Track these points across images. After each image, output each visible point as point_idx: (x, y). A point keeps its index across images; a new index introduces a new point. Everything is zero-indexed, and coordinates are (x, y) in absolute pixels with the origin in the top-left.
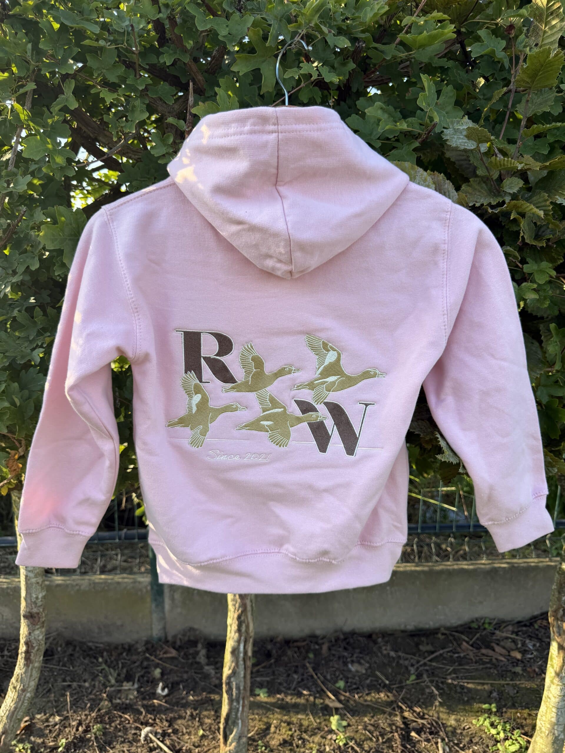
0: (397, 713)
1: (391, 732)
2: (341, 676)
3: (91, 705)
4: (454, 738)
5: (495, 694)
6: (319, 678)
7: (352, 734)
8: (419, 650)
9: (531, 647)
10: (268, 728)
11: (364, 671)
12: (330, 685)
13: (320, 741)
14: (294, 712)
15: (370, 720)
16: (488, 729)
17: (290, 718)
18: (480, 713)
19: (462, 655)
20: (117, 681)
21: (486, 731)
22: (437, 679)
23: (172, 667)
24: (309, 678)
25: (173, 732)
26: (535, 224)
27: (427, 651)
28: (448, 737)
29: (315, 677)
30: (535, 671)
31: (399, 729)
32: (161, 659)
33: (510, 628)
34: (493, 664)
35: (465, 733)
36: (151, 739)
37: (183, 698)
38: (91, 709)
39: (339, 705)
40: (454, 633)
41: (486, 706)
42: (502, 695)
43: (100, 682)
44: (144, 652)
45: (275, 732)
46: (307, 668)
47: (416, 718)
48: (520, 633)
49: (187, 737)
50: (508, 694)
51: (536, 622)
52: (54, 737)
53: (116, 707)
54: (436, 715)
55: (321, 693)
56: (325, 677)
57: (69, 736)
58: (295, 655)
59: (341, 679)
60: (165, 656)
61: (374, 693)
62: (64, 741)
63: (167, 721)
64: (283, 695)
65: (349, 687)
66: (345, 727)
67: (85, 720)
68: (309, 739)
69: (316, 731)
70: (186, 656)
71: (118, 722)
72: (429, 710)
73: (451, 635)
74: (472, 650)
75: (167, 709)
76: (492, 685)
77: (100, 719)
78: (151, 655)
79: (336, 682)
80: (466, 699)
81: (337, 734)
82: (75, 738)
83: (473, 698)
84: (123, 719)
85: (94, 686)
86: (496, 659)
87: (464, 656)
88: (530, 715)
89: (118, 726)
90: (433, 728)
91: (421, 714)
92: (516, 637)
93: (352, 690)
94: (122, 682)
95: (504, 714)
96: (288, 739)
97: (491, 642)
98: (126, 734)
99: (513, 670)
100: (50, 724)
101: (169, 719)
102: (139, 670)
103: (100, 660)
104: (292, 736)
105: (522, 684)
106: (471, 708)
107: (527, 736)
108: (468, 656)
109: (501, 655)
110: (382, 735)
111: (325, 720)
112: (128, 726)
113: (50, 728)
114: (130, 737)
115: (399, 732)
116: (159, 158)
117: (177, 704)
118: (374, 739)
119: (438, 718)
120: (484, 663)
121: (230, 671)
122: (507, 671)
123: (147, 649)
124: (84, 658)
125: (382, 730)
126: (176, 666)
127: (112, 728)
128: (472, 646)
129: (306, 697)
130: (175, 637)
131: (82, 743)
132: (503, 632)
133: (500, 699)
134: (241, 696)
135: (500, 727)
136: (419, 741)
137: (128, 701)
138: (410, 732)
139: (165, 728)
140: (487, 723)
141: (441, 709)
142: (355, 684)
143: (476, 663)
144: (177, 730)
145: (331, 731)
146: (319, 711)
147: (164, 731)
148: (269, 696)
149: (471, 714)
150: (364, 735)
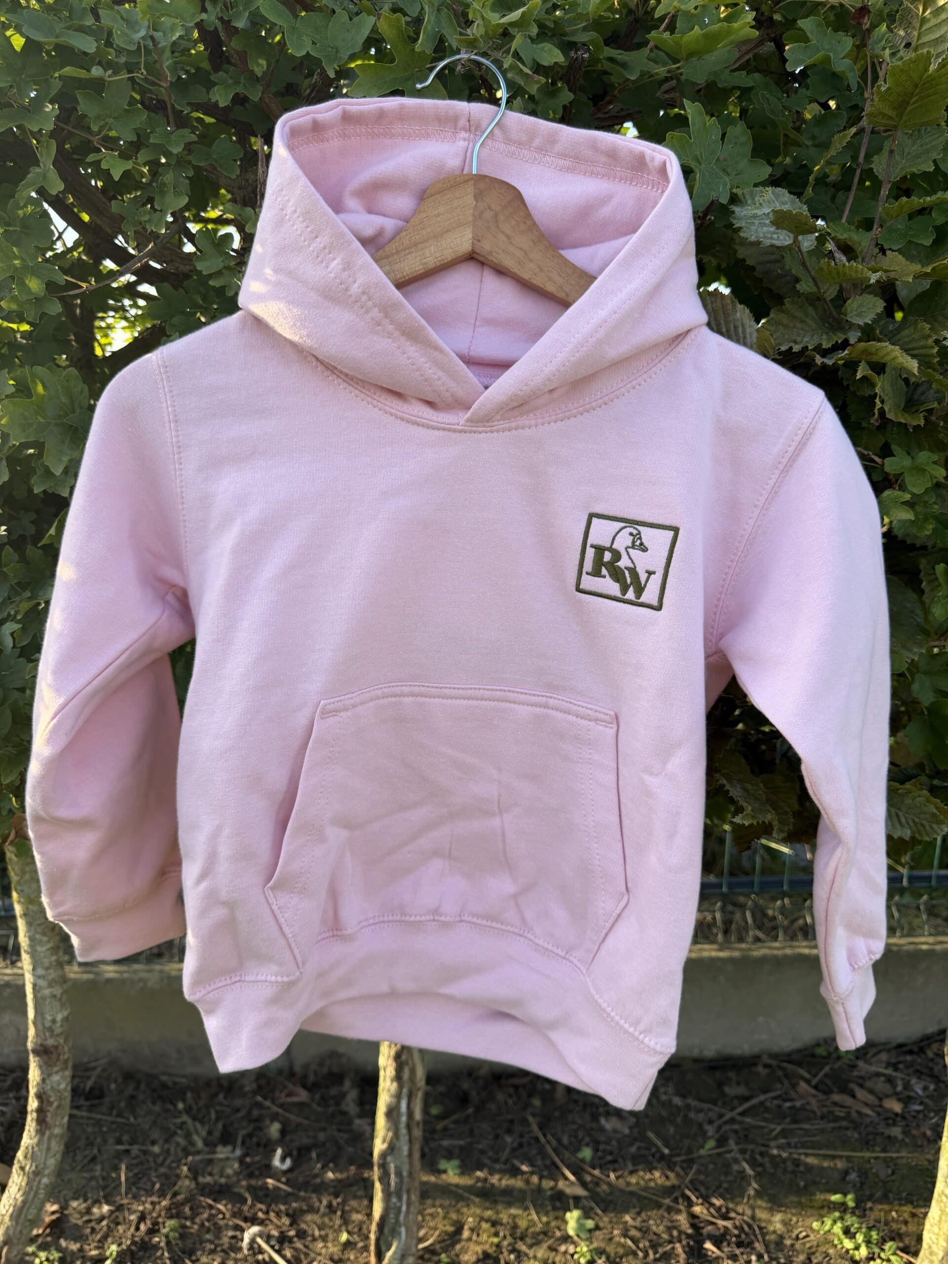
0: (681, 1207)
1: (670, 1242)
2: (587, 1139)
3: (162, 1185)
4: (780, 1255)
5: (853, 1176)
6: (548, 1142)
7: (602, 1245)
8: (723, 1094)
9: (920, 1092)
10: (459, 1229)
11: (627, 1131)
12: (567, 1155)
13: (546, 1256)
14: (503, 1202)
15: (634, 1219)
16: (839, 1239)
17: (498, 1213)
18: (826, 1210)
19: (798, 1104)
20: (206, 1143)
21: (836, 1242)
22: (752, 1147)
23: (300, 1120)
24: (533, 1142)
25: (297, 1236)
26: (906, 381)
27: (737, 1097)
28: (768, 1252)
29: (543, 1140)
30: (924, 1134)
31: (683, 1237)
32: (281, 1106)
33: (884, 1057)
34: (853, 1121)
35: (798, 1246)
36: (259, 1246)
37: (316, 1176)
38: (162, 1194)
39: (580, 1191)
40: (785, 1065)
41: (836, 1198)
42: (866, 1178)
43: (178, 1144)
44: (254, 1093)
45: (469, 1239)
46: (529, 1125)
47: (714, 1217)
48: (901, 1066)
49: (320, 1245)
50: (877, 1176)
51: (929, 1045)
52: (99, 1241)
53: (203, 1189)
54: (749, 1212)
55: (553, 1172)
56: (559, 1141)
57: (124, 1240)
58: (510, 1101)
59: (587, 1145)
60: (289, 1100)
61: (644, 1170)
62: (114, 1248)
63: (287, 1215)
64: (486, 1171)
65: (600, 1158)
66: (590, 1231)
67: (150, 1213)
68: (527, 1251)
69: (541, 1237)
70: (324, 1101)
71: (205, 1215)
72: (737, 1204)
73: (780, 1068)
74: (814, 1096)
75: (289, 1194)
76: (849, 1159)
77: (174, 1212)
78: (265, 1098)
79: (578, 1149)
80: (802, 1184)
81: (576, 1245)
82: (134, 1243)
83: (815, 1183)
84: (214, 1212)
85: (168, 1151)
86: (858, 1112)
87: (802, 1105)
88: (914, 1215)
89: (207, 1224)
90: (743, 1236)
91: (724, 1210)
92: (894, 1074)
93: (606, 1164)
94: (215, 1146)
95: (868, 1213)
96: (491, 1251)
97: (850, 1081)
98: (218, 1237)
99: (887, 1132)
100: (93, 1218)
101: (291, 1212)
102: (245, 1124)
103: (181, 1106)
104: (498, 1246)
105: (903, 1157)
106: (811, 1201)
107: (907, 1253)
108: (808, 1107)
109: (866, 1104)
110: (654, 1246)
111: (556, 1218)
112: (222, 1223)
113: (93, 1224)
114: (225, 1240)
115: (684, 1243)
116: (210, 276)
117: (305, 1185)
118: (641, 1254)
119: (753, 1218)
120: (837, 1119)
121: (385, 1146)
122: (877, 1134)
123: (260, 1087)
124: (154, 1103)
125: (655, 1237)
126: (307, 1118)
127: (196, 1227)
128: (816, 1087)
129: (525, 1176)
130: (306, 1066)
131: (145, 1252)
132: (871, 1064)
133: (862, 1184)
134: (405, 1187)
135: (860, 1238)
136: (718, 1258)
137: (223, 1180)
138: (704, 1243)
139: (284, 1228)
140: (838, 1229)
141: (759, 1202)
142: (611, 1153)
143: (822, 1118)
144: (305, 1232)
145: (566, 1239)
146: (547, 1202)
147: (282, 1233)
148: (462, 1174)
149: (810, 1212)
150: (623, 1246)
